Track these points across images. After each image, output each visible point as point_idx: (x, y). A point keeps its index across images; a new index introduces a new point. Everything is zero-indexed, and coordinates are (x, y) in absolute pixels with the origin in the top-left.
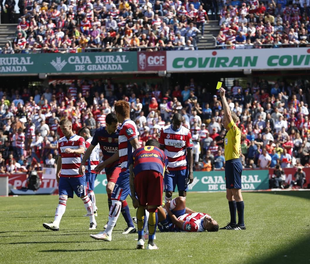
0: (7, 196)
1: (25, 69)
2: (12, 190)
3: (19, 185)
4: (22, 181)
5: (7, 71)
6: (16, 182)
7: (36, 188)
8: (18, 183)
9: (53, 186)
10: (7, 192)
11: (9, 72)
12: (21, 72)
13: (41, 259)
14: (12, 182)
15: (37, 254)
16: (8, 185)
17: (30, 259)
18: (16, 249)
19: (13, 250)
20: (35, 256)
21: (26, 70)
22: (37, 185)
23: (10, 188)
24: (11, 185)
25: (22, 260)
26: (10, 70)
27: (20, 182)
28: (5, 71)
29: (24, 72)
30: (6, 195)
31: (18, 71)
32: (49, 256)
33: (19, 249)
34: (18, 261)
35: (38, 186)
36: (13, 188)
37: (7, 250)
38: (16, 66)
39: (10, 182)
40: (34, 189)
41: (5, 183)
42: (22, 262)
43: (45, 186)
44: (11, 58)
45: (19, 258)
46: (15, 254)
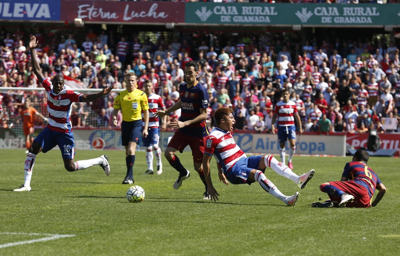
0: (345, 156)
1: (370, 20)
2: (350, 150)
3: (357, 145)
4: (361, 141)
5: (351, 22)
6: (354, 141)
7: (375, 148)
8: (356, 143)
9: (394, 147)
10: (345, 152)
11: (353, 24)
12: (365, 24)
13: (378, 225)
14: (349, 142)
15: (374, 220)
16: (345, 144)
17: (366, 224)
18: (351, 212)
19: (349, 213)
20: (372, 221)
21: (371, 22)
22: (376, 147)
23: (347, 148)
24: (348, 144)
25: (358, 225)
26: (354, 21)
27: (358, 141)
28: (349, 22)
29: (369, 24)
30: (342, 155)
31: (362, 22)
32: (386, 222)
33: (354, 213)
34: (353, 225)
35: (378, 147)
36: (350, 148)
37: (342, 213)
38: (360, 17)
39: (348, 141)
40: (374, 150)
41: (343, 142)
42: (357, 226)
43: (385, 147)
44: (356, 9)
45: (354, 223)
46: (351, 218)
